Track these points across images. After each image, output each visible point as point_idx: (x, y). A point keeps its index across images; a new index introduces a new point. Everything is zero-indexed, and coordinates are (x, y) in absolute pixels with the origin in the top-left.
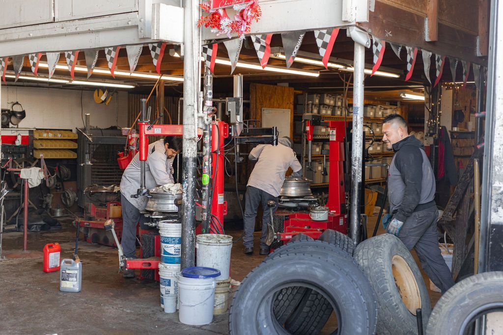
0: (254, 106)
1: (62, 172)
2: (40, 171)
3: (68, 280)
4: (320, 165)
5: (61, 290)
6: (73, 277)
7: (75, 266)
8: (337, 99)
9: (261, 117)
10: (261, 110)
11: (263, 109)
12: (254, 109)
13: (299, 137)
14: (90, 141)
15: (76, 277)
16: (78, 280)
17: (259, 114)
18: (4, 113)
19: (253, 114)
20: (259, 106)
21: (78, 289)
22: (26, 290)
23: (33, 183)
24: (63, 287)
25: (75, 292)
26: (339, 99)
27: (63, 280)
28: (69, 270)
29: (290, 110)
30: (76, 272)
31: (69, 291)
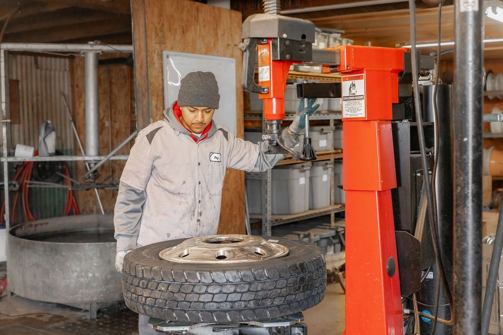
0: (143, 45)
4: (303, 174)
8: (331, 40)
9: (162, 72)
10: (161, 57)
11: (165, 53)
12: (143, 54)
13: (257, 118)
17: (157, 65)
19: (141, 67)
20: (154, 46)
26: (335, 39)
29: (234, 60)
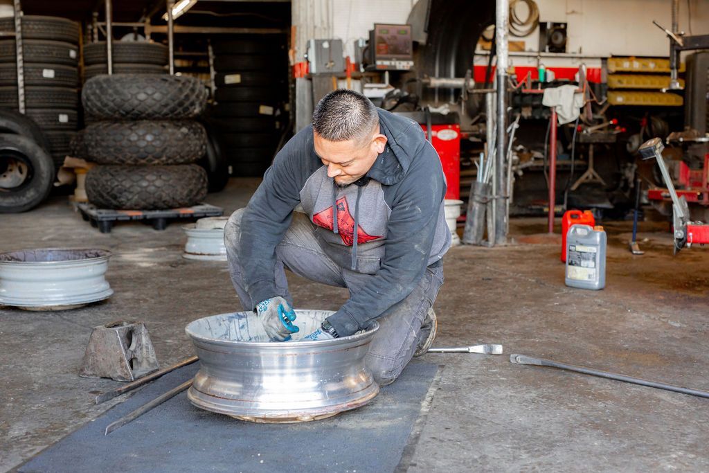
1: (653, 127)
2: (576, 93)
3: (580, 265)
5: (567, 283)
6: (589, 259)
7: (593, 238)
14: (679, 45)
15: (594, 259)
16: (598, 266)
18: (558, 27)
21: (597, 283)
22: (510, 280)
23: (564, 113)
24: (571, 279)
25: (592, 290)
27: (571, 264)
28: (581, 244)
30: (594, 249)
31: (580, 285)
